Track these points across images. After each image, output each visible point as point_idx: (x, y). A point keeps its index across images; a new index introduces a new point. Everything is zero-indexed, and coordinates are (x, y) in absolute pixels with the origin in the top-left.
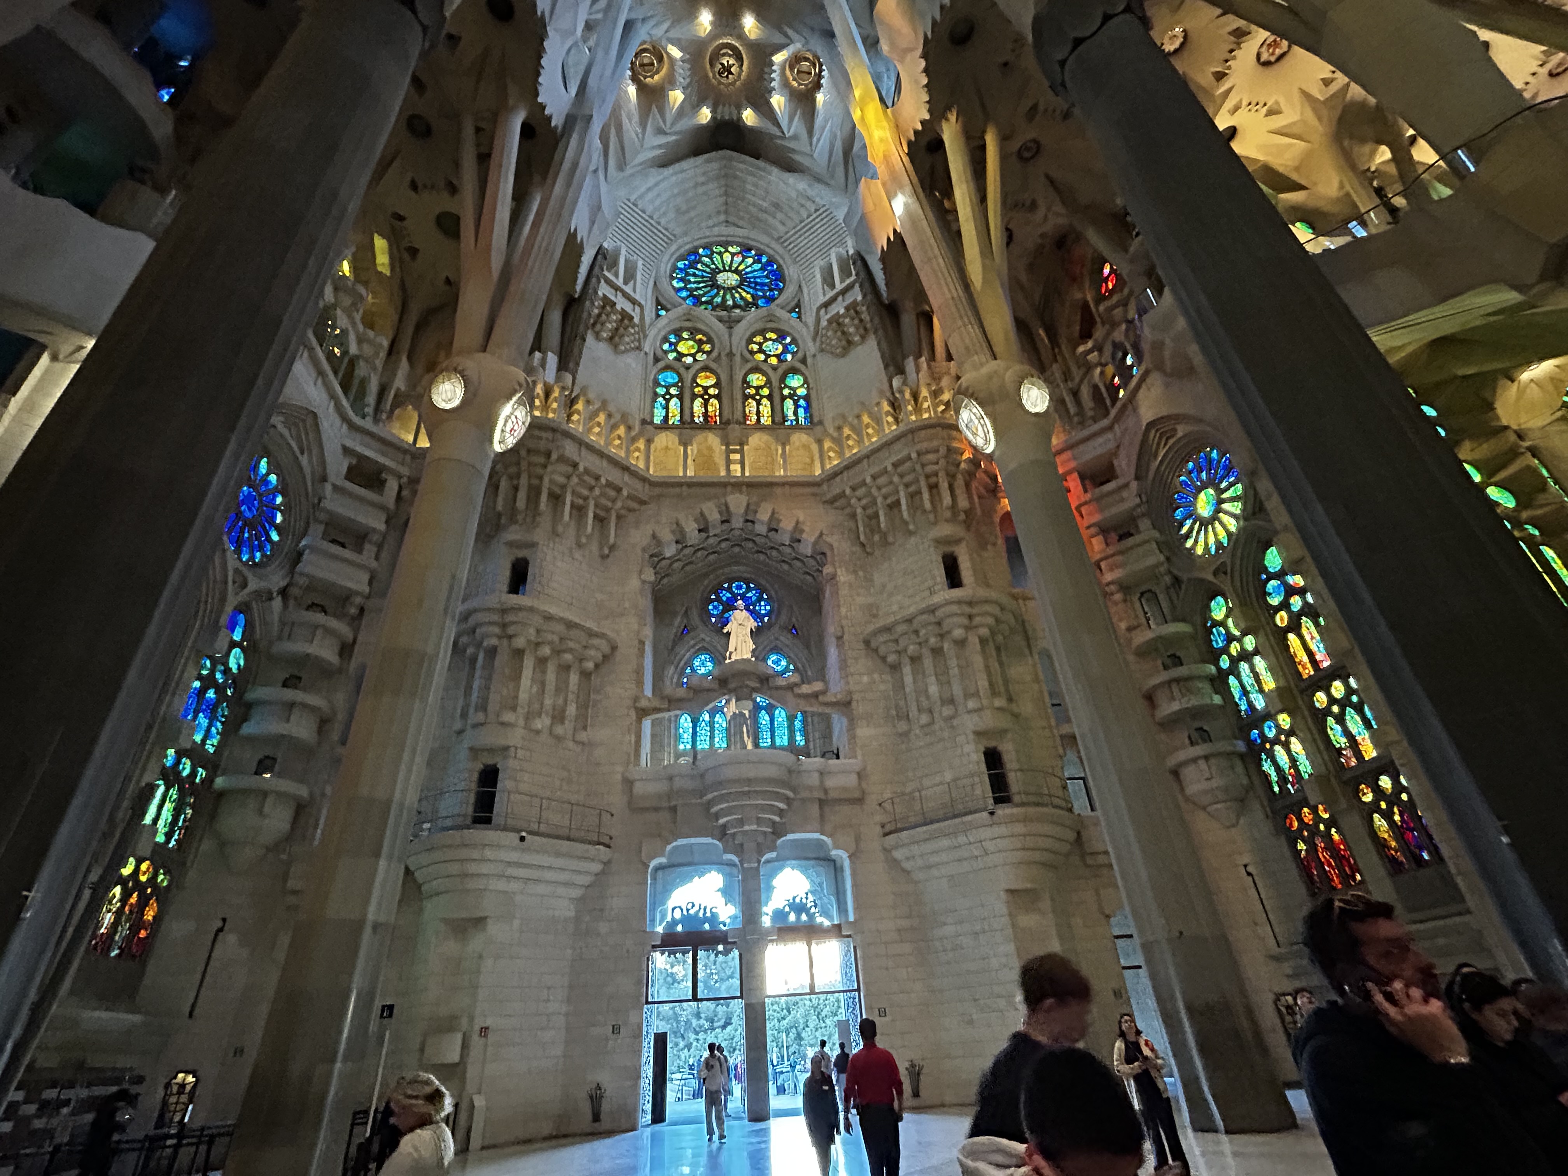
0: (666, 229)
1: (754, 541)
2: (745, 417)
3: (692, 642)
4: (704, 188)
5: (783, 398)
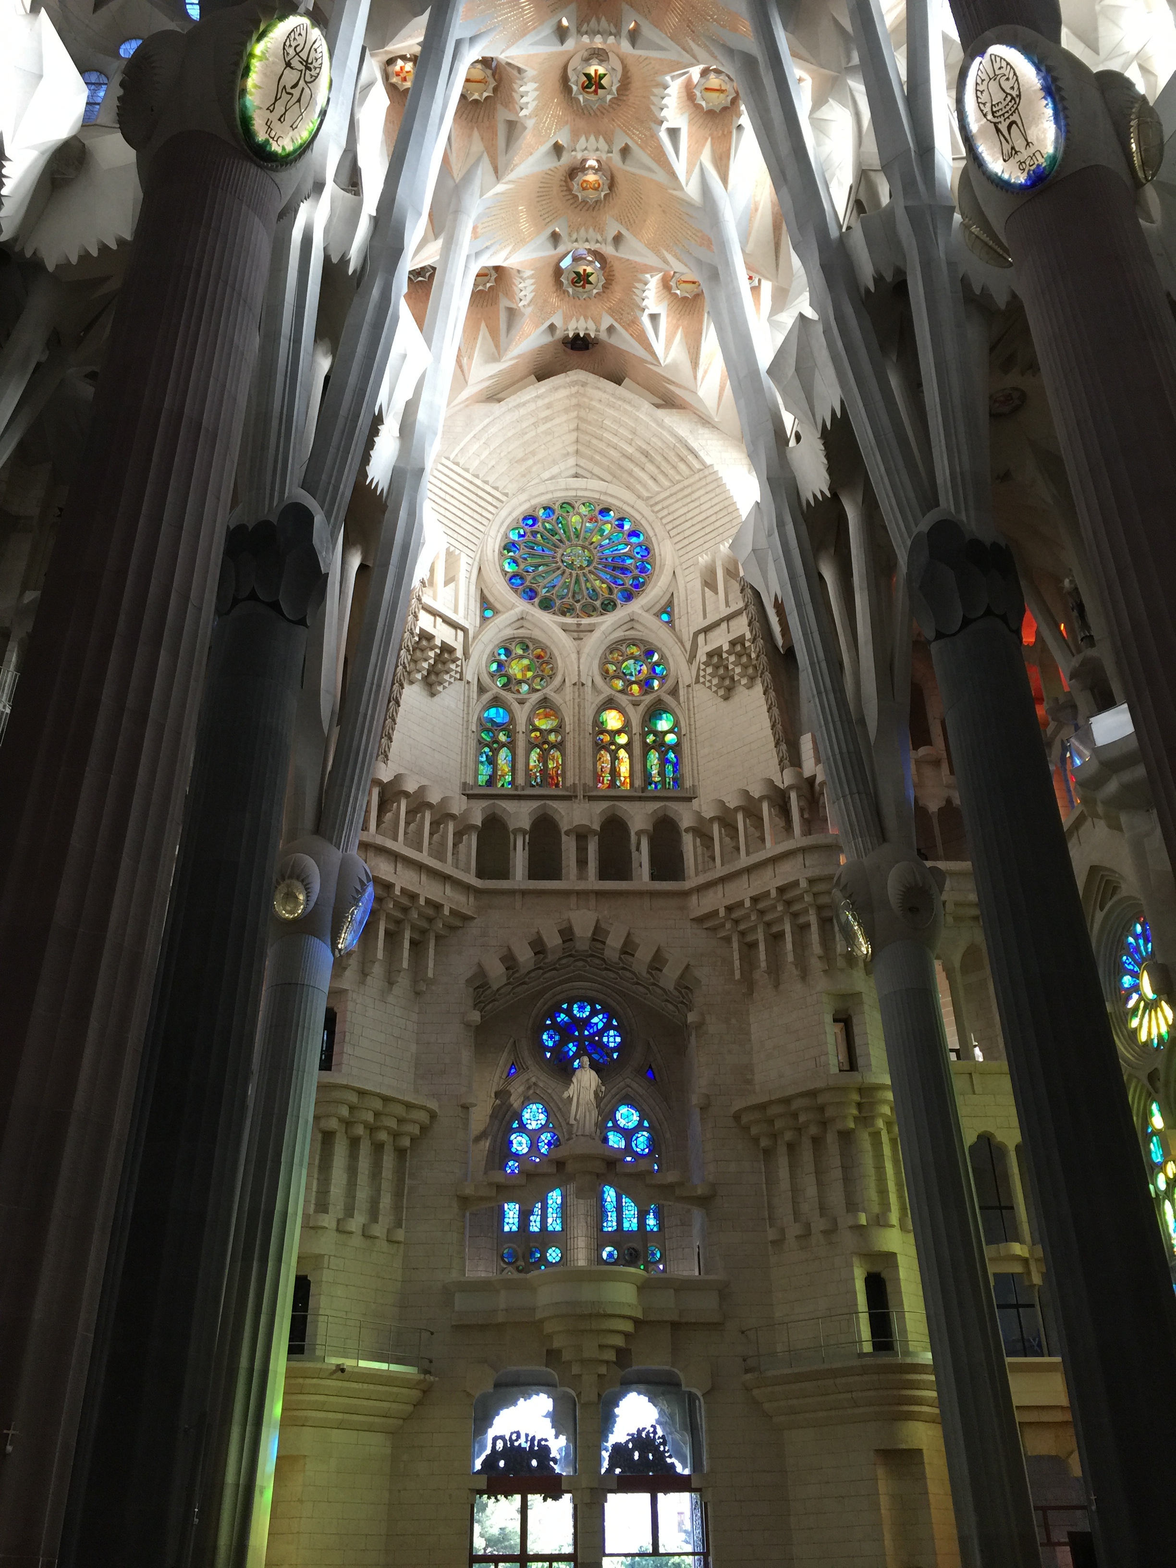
0: (496, 488)
1: (602, 960)
2: (597, 777)
3: (521, 1088)
4: (549, 425)
5: (646, 749)
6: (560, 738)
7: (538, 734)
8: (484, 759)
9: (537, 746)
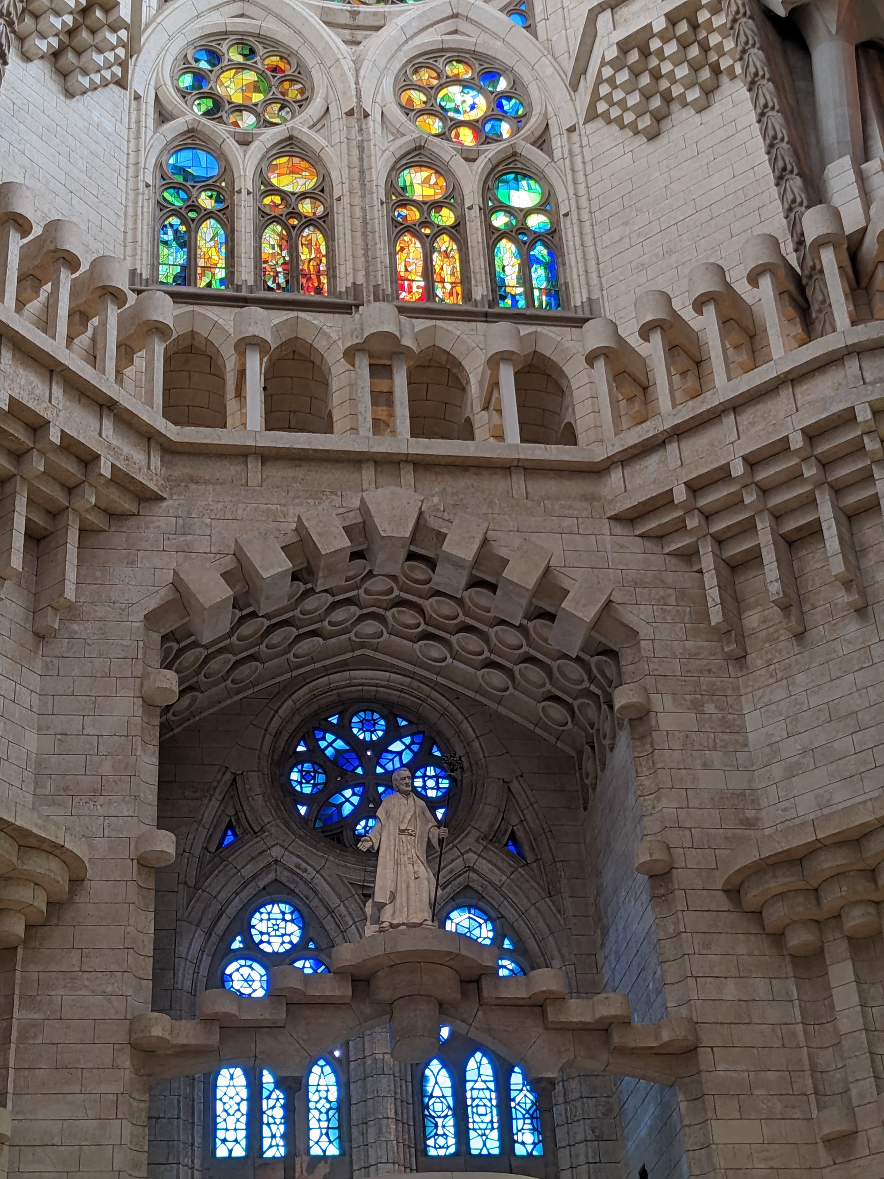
1: (421, 611)
2: (397, 280)
3: (248, 871)
5: (493, 236)
6: (320, 210)
7: (277, 199)
8: (170, 236)
9: (276, 220)
